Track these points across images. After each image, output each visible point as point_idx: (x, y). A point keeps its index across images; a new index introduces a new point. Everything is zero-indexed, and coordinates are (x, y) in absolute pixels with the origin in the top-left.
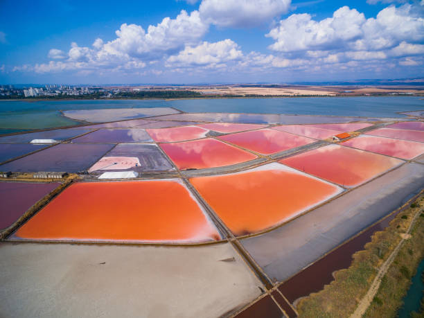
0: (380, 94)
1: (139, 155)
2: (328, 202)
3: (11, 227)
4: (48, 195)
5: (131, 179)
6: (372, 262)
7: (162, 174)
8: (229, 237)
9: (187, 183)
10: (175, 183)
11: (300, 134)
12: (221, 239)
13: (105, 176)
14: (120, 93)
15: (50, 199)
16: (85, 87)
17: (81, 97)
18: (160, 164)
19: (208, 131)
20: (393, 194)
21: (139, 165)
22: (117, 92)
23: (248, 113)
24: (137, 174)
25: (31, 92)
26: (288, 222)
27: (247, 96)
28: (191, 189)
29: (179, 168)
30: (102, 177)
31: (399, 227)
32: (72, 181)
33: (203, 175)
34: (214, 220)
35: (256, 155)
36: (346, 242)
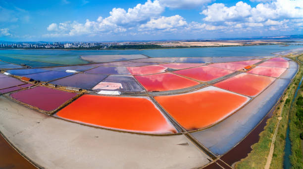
0: (263, 44)
1: (122, 82)
2: (243, 107)
3: (55, 111)
4: (72, 99)
5: (116, 95)
6: (268, 136)
7: (136, 94)
8: (183, 131)
9: (153, 100)
10: (145, 99)
11: (224, 68)
12: (177, 132)
13: (101, 92)
14: (111, 46)
15: (72, 101)
16: (92, 42)
17: (90, 48)
18: (135, 88)
19: (167, 68)
20: (273, 97)
21: (122, 88)
22: (110, 45)
23: (192, 57)
24: (120, 93)
25: (67, 46)
26: (221, 121)
27: (191, 47)
28: (156, 103)
29: (147, 90)
30: (99, 93)
31: (277, 114)
32: (84, 94)
33: (163, 95)
34: (172, 121)
35: (199, 82)
36: (255, 128)
